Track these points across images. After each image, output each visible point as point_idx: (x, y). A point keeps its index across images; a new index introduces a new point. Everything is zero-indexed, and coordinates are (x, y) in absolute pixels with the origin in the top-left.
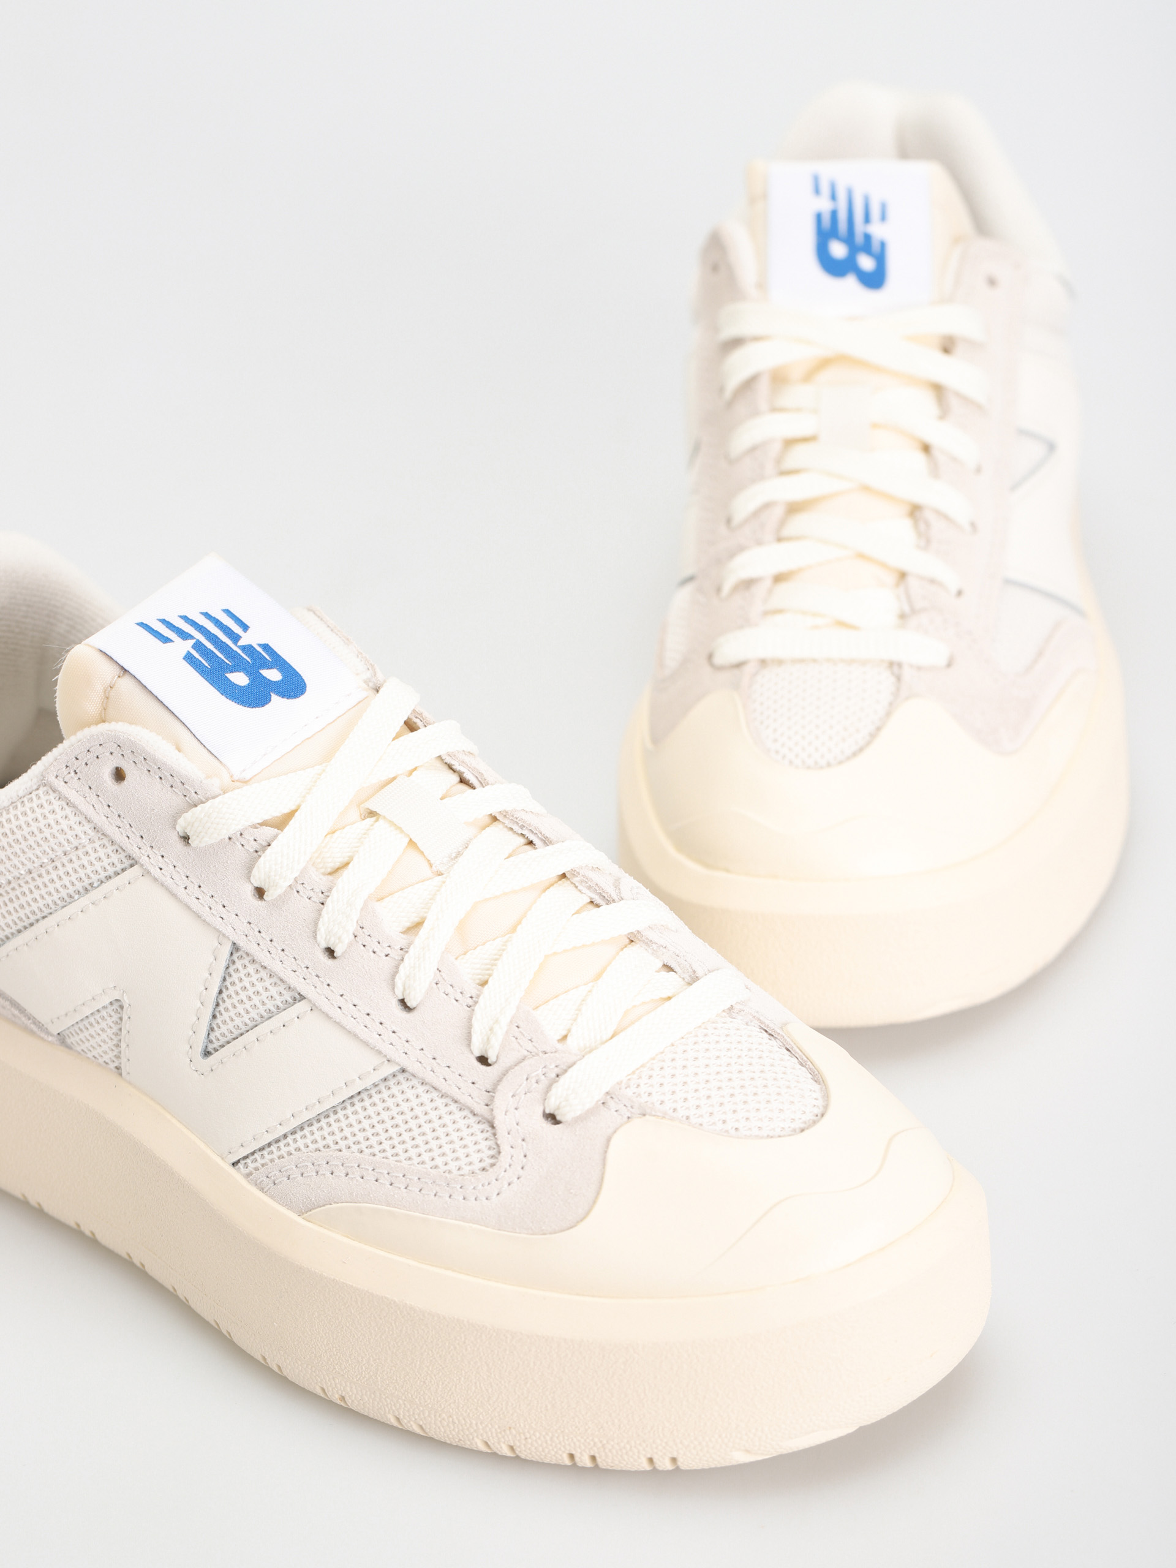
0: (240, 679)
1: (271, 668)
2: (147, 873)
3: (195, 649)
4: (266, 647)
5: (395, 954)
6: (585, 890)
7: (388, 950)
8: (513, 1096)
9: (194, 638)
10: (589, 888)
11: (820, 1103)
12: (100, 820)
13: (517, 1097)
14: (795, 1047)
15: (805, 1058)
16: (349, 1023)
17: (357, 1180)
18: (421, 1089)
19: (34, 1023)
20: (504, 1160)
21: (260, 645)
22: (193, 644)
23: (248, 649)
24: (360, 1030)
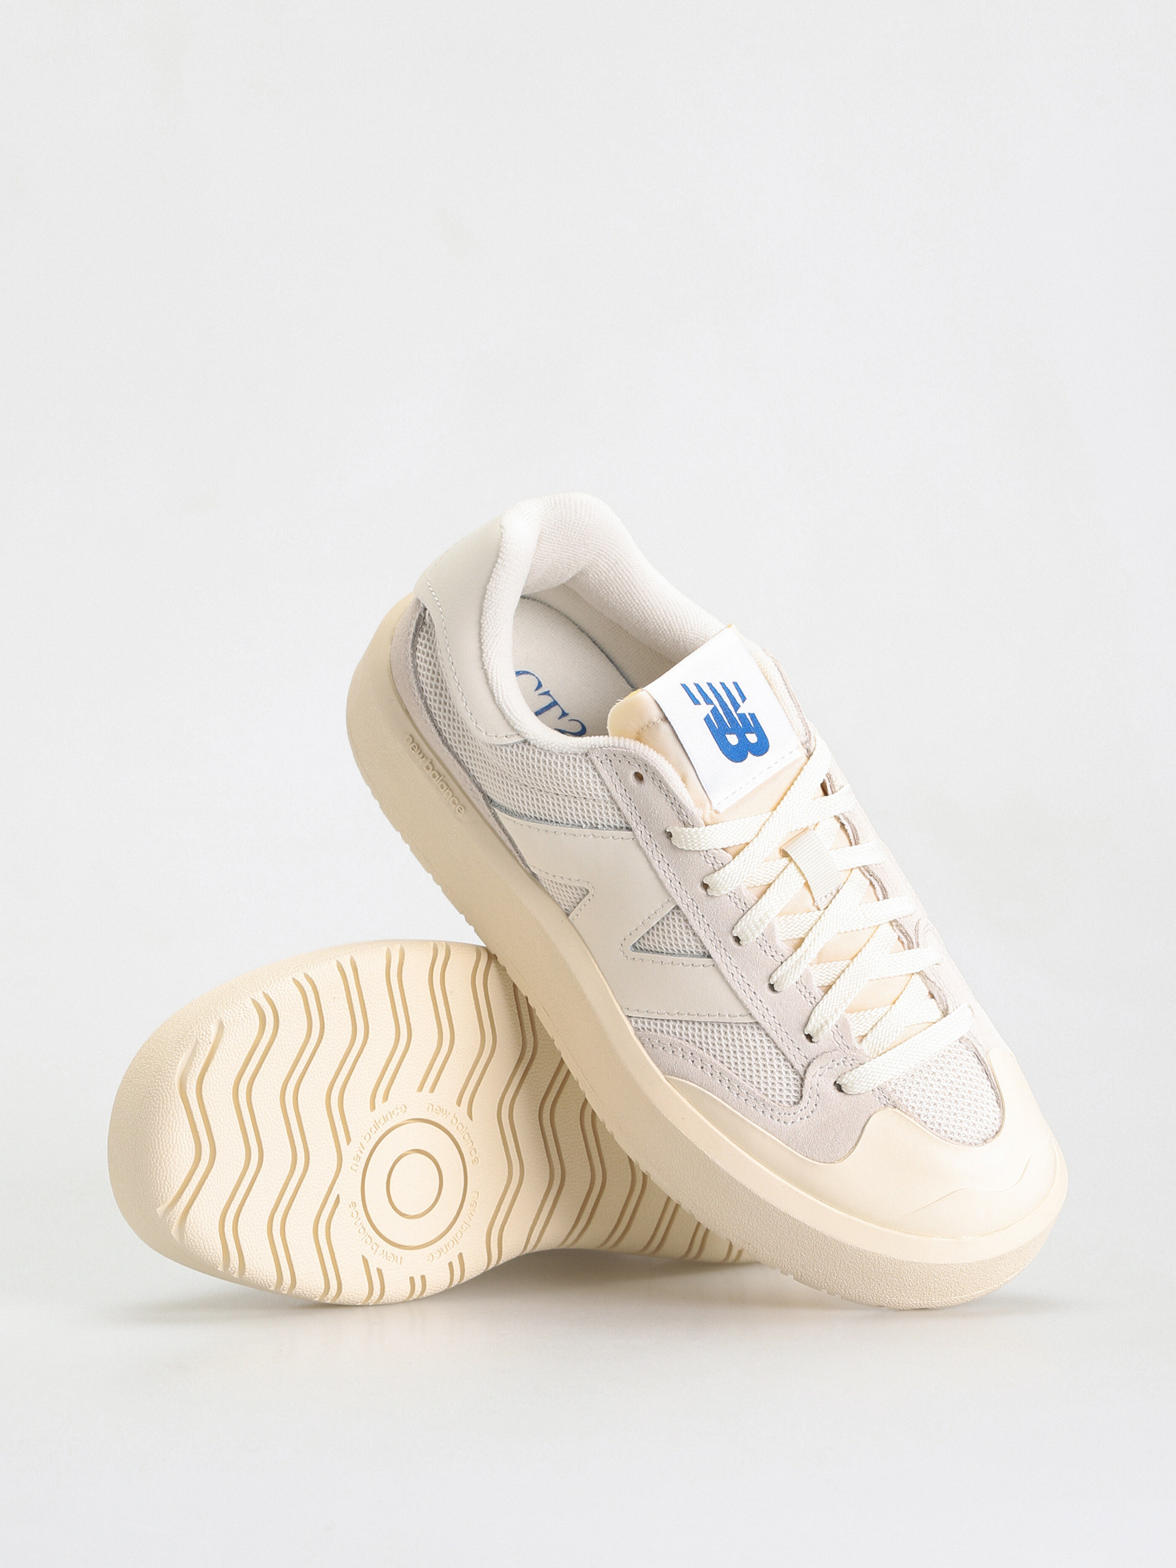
0: (733, 739)
1: (753, 733)
2: (635, 838)
3: (712, 713)
4: (753, 716)
5: (780, 959)
6: (897, 931)
7: (774, 953)
8: (821, 1068)
9: (713, 704)
10: (901, 931)
11: (997, 1123)
12: (617, 796)
13: (822, 1069)
14: (992, 1075)
15: (996, 1085)
16: (735, 986)
17: (708, 1075)
18: (764, 1038)
19: (520, 856)
20: (803, 1104)
21: (749, 714)
22: (711, 709)
23: (742, 717)
24: (740, 993)
